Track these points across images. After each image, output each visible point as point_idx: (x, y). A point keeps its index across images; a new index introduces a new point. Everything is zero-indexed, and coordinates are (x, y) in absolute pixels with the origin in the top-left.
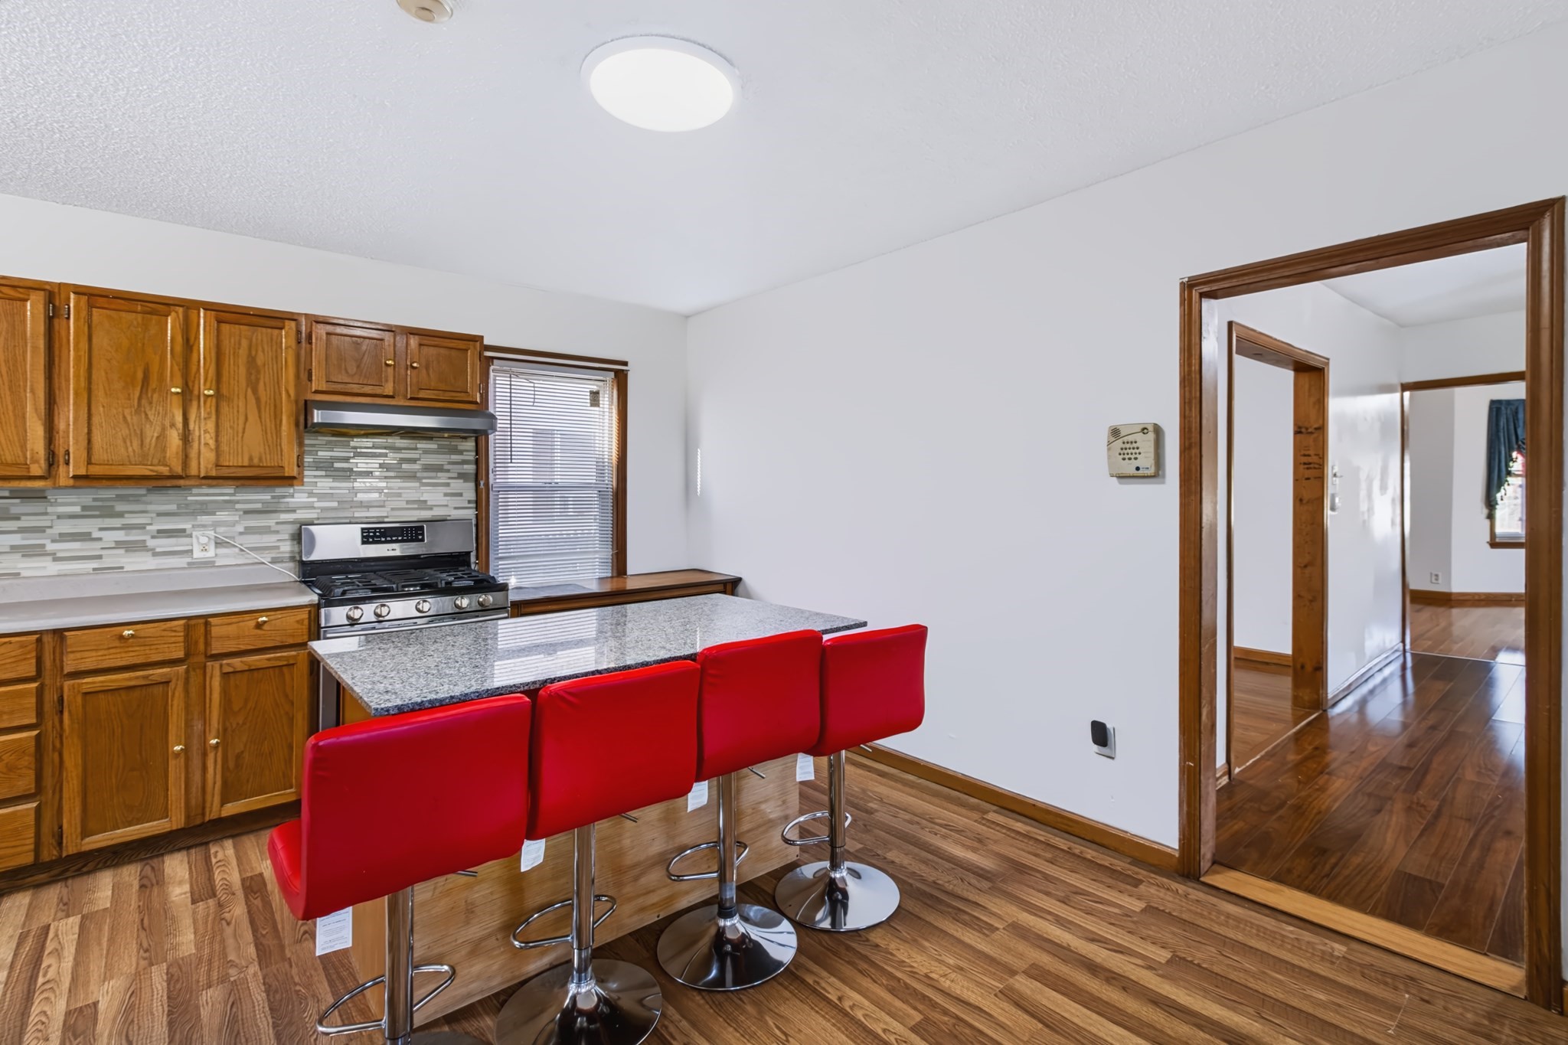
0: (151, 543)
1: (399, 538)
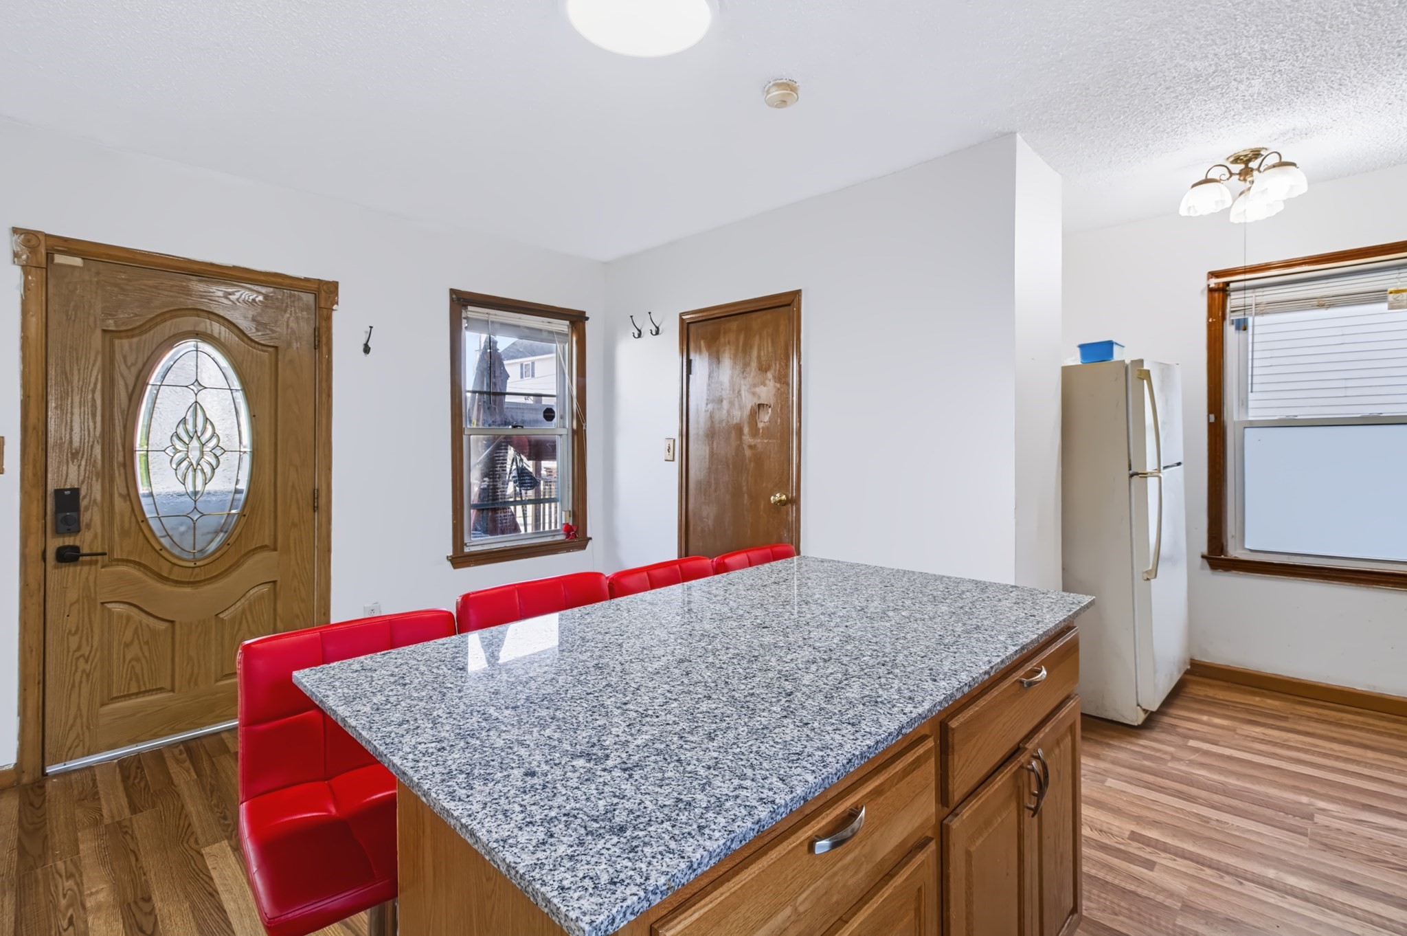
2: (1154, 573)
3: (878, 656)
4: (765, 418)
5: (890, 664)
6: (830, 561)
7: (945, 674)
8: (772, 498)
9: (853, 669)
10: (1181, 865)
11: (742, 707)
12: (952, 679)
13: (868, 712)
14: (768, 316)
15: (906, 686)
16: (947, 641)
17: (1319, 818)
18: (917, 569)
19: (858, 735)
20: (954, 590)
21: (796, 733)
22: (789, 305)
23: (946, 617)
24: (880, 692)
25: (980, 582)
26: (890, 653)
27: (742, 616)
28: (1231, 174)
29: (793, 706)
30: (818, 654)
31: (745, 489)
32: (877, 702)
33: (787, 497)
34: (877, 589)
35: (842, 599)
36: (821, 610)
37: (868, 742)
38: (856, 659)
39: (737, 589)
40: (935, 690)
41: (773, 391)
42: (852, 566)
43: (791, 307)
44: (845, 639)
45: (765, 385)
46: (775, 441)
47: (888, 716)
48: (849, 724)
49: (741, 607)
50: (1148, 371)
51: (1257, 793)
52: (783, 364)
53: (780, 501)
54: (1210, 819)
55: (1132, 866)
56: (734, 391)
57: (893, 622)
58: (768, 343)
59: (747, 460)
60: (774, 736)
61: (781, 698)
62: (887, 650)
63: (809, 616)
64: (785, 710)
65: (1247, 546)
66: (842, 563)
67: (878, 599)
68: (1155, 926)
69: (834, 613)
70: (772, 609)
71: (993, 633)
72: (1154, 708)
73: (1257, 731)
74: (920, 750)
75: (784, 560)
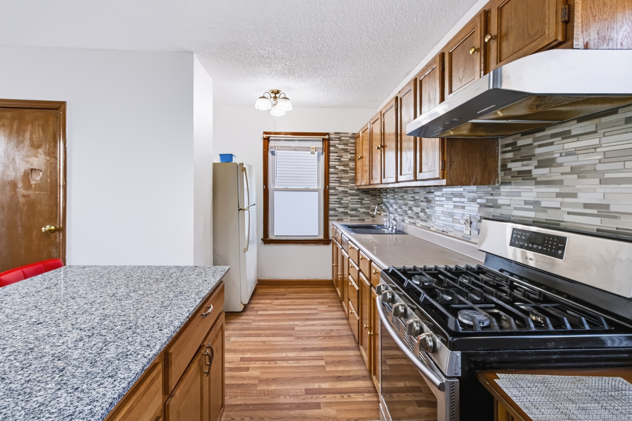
1: (540, 247)
2: (247, 249)
3: (126, 324)
4: (36, 178)
5: (134, 327)
6: (89, 267)
7: (166, 324)
8: (43, 229)
9: (110, 337)
10: (258, 364)
11: (19, 395)
12: (171, 326)
13: (121, 364)
14: (39, 113)
15: (145, 339)
16: (166, 304)
17: (296, 329)
18: (146, 264)
19: (116, 383)
20: (167, 273)
21: (69, 399)
22: (57, 109)
23: (164, 290)
24: (129, 347)
25: (180, 267)
26: (133, 320)
27: (18, 319)
28: (271, 97)
29: (65, 379)
30: (83, 333)
31: (19, 223)
32: (127, 355)
33: (55, 227)
34: (122, 280)
35: (99, 290)
36: (85, 301)
37: (123, 385)
38: (111, 330)
39: (13, 298)
40: (162, 336)
41: (44, 162)
42: (105, 268)
43: (58, 111)
44: (103, 318)
45: (37, 157)
46: (45, 193)
47: (135, 362)
48: (109, 377)
49: (17, 312)
50: (245, 168)
51: (279, 325)
52: (52, 145)
53: (50, 230)
54: (266, 341)
55: (241, 373)
56: (8, 158)
57: (134, 300)
58: (39, 130)
59: (21, 205)
60: (50, 408)
61: (54, 375)
62: (131, 319)
63: (75, 307)
64: (59, 384)
65: (275, 234)
66: (98, 266)
67: (124, 286)
68: (250, 395)
69: (94, 302)
70: (45, 308)
71: (188, 294)
72: (246, 303)
73: (278, 302)
74: (154, 373)
75: (54, 271)
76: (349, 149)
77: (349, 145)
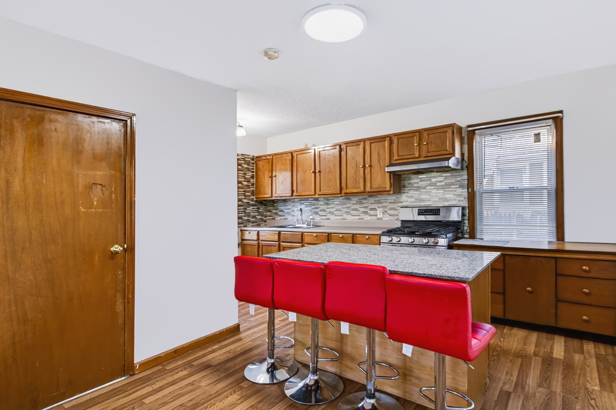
0: (369, 212)
1: (431, 213)
22: (125, 121)
43: (127, 123)
46: (109, 210)
76: (251, 168)
77: (251, 165)
